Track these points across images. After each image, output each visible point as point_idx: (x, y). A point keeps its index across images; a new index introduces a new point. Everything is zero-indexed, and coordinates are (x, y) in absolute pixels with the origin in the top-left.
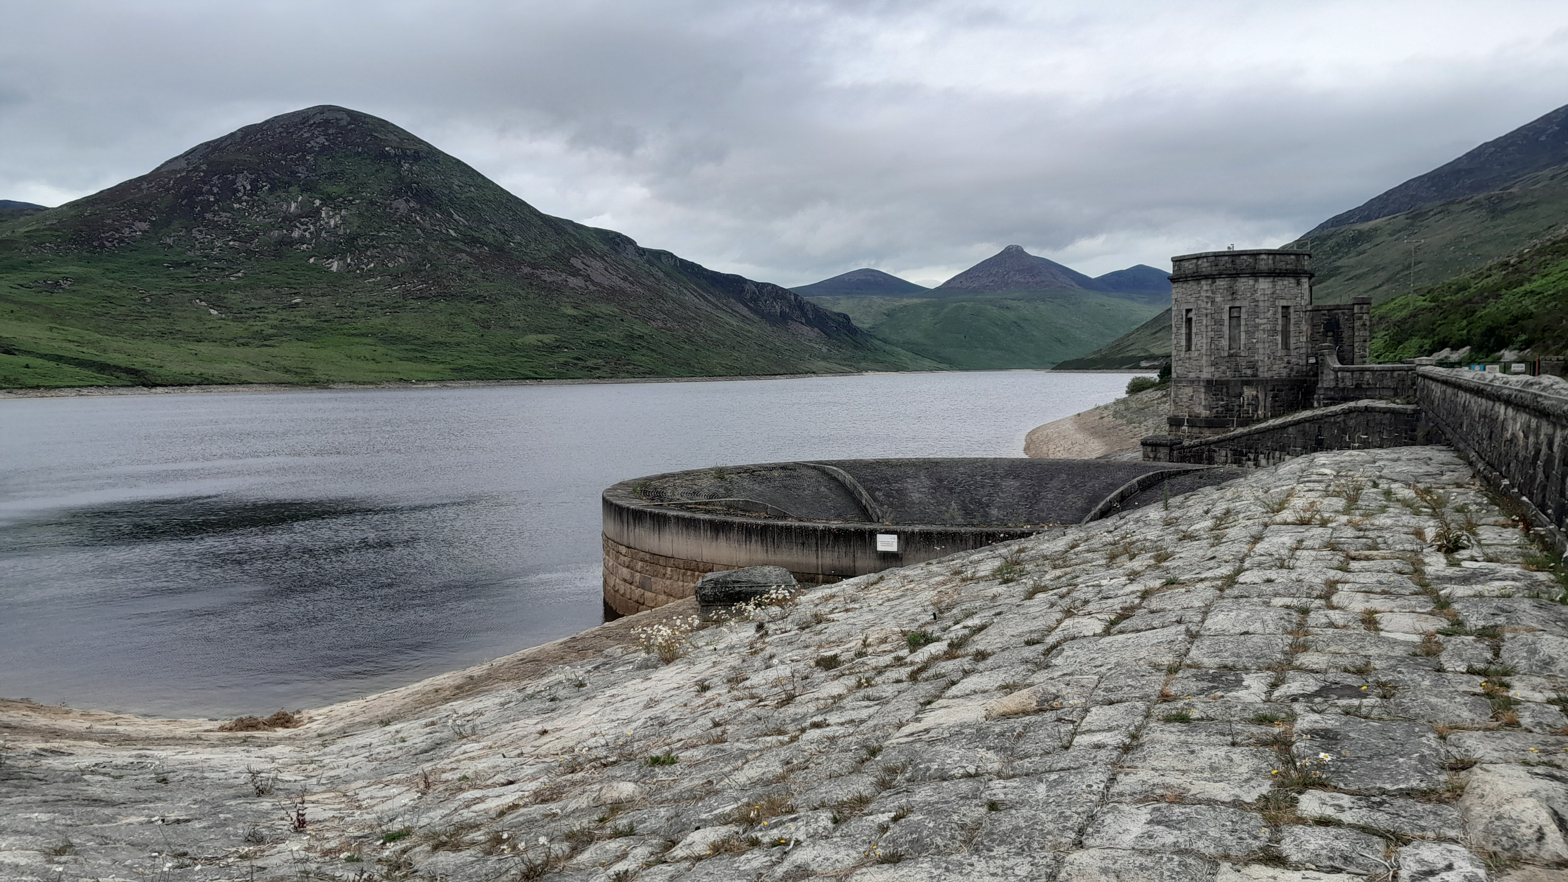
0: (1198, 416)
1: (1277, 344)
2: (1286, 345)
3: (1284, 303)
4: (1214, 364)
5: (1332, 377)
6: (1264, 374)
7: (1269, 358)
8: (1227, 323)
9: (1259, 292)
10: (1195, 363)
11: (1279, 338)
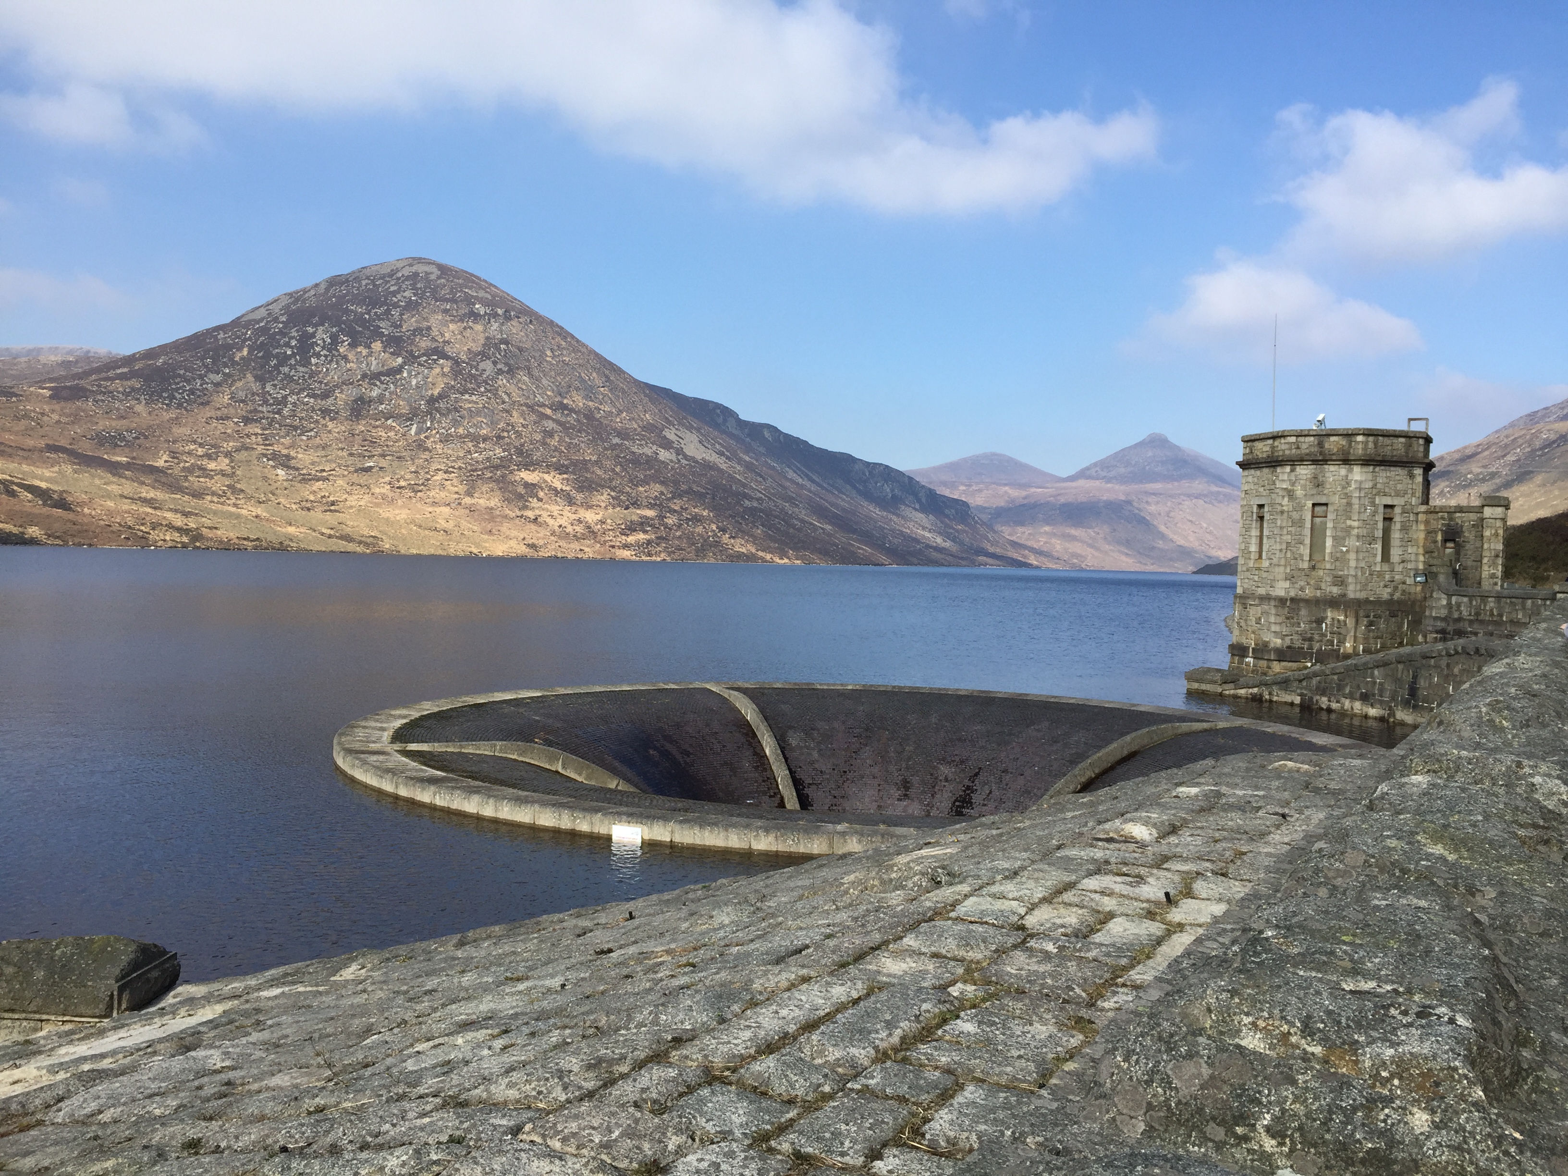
0: (1266, 644)
1: (1375, 555)
2: (1386, 556)
3: (1388, 501)
4: (1290, 578)
5: (1444, 602)
6: (1353, 592)
7: (1363, 573)
8: (1308, 525)
9: (1353, 486)
10: (1265, 575)
11: (1379, 546)
